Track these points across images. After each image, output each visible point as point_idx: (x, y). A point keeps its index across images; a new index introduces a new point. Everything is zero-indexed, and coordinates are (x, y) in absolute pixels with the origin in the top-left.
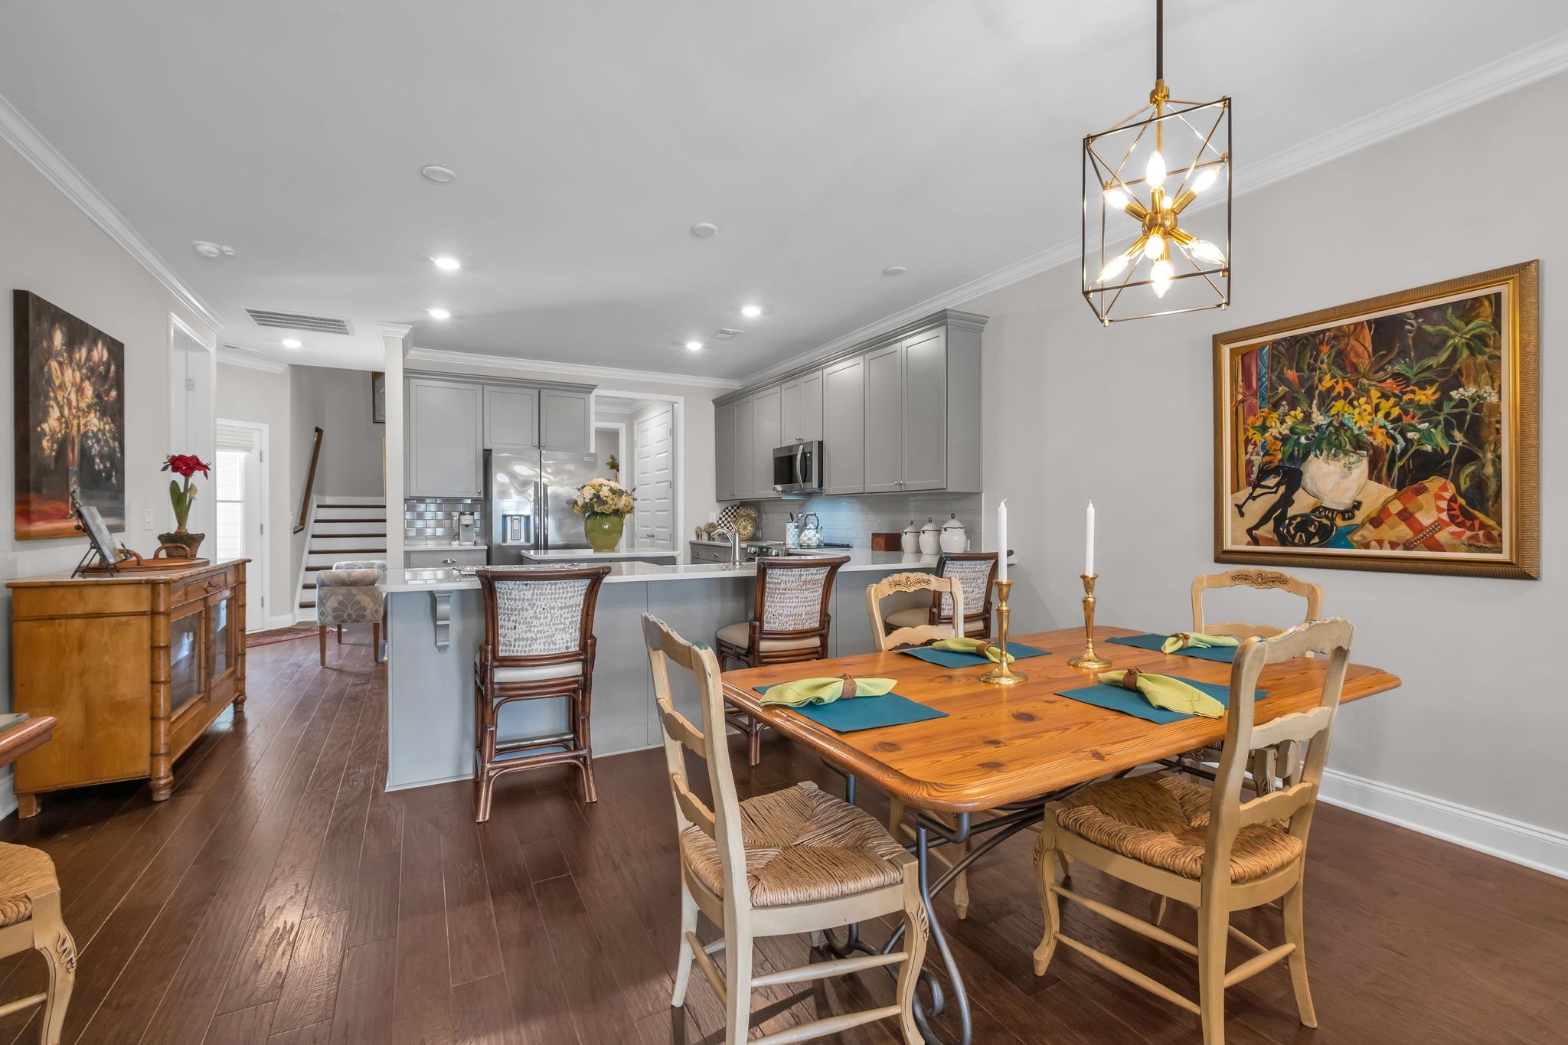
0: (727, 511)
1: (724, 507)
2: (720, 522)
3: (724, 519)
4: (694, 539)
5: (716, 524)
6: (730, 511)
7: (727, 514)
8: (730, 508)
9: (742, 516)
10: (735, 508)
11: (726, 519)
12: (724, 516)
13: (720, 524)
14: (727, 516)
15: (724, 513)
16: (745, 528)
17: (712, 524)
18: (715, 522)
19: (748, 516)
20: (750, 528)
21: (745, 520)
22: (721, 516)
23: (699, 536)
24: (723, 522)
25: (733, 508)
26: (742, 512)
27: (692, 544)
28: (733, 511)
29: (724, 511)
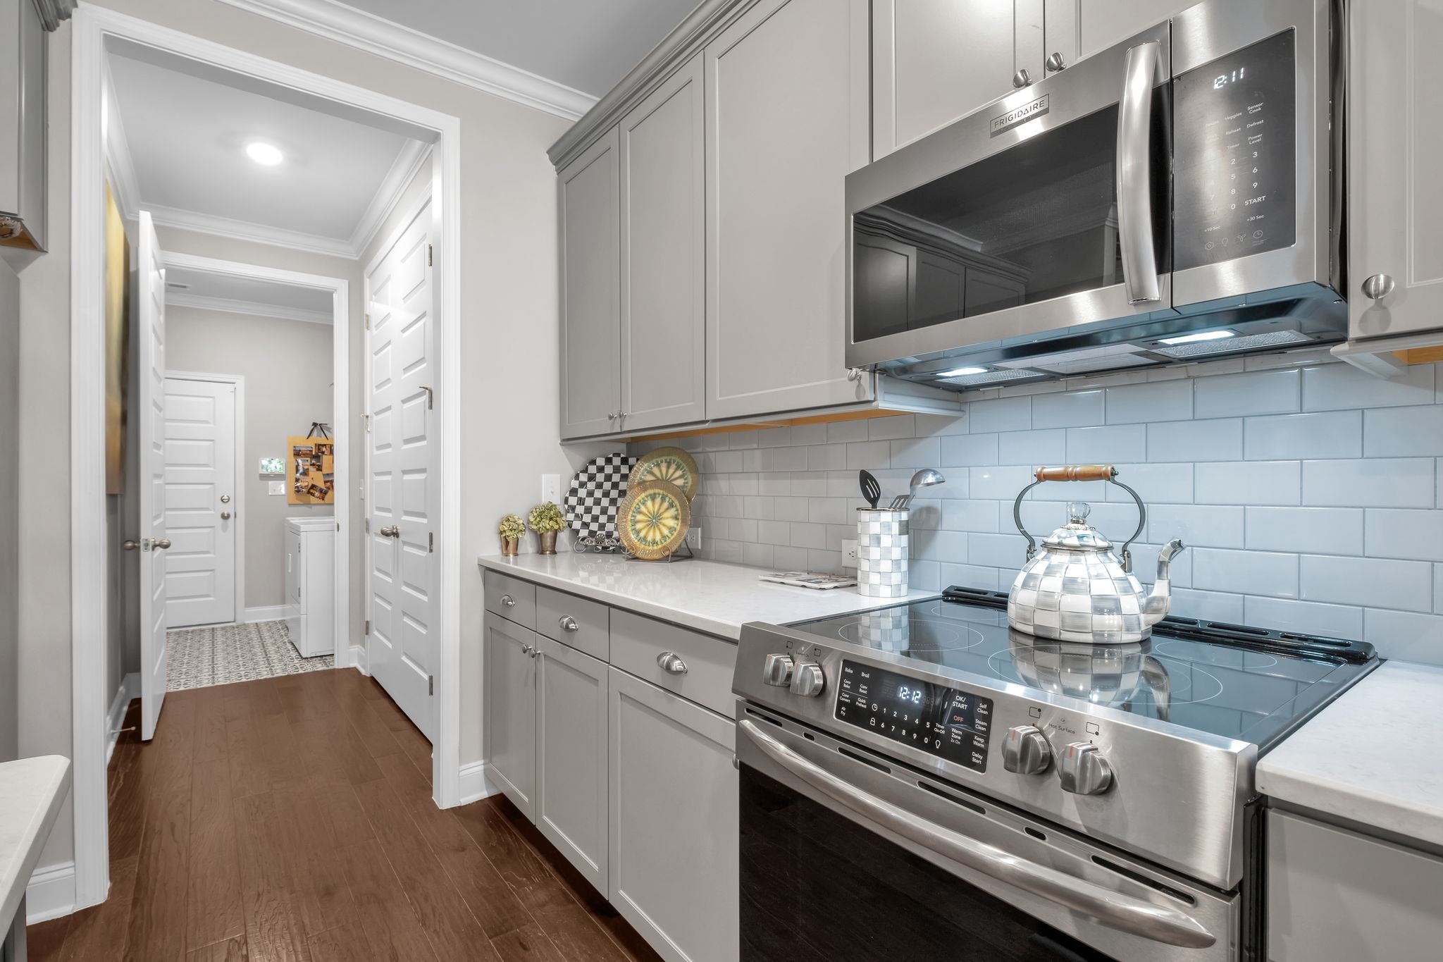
0: (592, 469)
1: (580, 460)
2: (573, 501)
3: (582, 493)
4: (492, 552)
5: (562, 508)
6: (601, 469)
7: (592, 478)
8: (601, 462)
9: (643, 485)
10: (617, 461)
11: (590, 494)
12: (582, 485)
13: (573, 508)
14: (591, 486)
15: (583, 478)
16: (655, 520)
17: (551, 507)
18: (557, 500)
19: (663, 483)
20: (671, 523)
21: (653, 498)
22: (575, 484)
23: (508, 545)
24: (581, 502)
25: (609, 461)
26: (642, 470)
27: (488, 571)
28: (609, 469)
29: (585, 471)
